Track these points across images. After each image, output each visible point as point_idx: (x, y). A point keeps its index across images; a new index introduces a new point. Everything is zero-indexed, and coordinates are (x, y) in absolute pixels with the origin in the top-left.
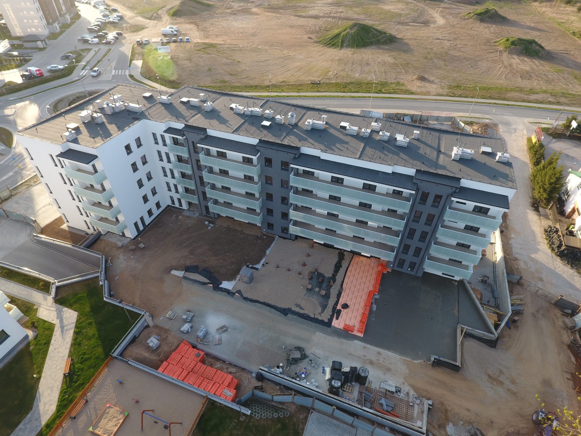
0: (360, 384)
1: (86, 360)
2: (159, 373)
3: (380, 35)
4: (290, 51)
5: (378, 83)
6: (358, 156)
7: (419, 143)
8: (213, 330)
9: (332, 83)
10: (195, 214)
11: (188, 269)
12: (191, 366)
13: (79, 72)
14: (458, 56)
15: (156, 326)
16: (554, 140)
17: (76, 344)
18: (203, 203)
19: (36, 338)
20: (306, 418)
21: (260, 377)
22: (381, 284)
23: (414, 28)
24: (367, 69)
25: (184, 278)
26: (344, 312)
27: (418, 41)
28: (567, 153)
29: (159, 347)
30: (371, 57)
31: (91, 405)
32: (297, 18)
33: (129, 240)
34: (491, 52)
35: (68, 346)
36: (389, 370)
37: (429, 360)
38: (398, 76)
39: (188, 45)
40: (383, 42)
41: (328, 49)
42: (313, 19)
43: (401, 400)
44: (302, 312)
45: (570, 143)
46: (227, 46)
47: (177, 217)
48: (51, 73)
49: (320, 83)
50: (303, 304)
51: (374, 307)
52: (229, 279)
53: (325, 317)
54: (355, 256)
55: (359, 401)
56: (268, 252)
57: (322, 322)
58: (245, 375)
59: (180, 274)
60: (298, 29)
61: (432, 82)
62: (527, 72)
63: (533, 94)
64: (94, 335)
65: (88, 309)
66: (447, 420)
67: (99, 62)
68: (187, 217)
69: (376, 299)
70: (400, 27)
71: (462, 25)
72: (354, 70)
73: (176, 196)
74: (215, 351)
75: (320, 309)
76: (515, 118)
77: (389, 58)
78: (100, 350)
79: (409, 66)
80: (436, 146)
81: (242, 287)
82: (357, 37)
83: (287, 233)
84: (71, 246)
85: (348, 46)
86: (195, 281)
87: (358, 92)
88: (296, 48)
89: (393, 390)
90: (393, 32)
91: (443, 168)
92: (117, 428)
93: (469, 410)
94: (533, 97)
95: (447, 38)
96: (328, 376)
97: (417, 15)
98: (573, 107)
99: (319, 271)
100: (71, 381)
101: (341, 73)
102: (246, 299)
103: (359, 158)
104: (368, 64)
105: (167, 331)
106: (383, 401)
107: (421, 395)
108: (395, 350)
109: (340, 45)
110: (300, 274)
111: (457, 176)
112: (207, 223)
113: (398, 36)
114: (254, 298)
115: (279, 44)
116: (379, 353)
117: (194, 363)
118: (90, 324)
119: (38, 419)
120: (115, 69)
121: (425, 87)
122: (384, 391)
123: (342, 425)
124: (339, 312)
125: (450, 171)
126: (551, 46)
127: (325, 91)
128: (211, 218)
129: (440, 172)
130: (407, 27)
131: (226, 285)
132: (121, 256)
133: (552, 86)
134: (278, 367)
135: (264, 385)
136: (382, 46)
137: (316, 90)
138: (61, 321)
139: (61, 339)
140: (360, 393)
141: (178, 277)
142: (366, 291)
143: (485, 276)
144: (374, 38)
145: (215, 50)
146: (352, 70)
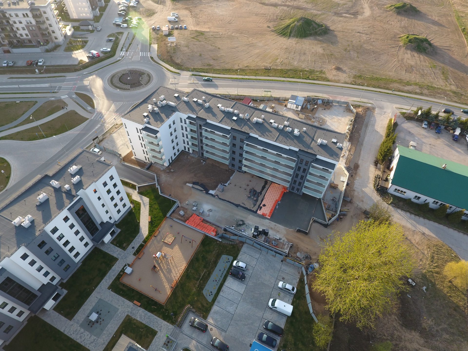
0: (266, 236)
1: (156, 217)
2: (186, 224)
3: (318, 28)
4: (253, 38)
5: (308, 71)
6: (275, 140)
7: (305, 134)
8: (206, 211)
9: (278, 69)
10: (196, 156)
11: (194, 183)
12: (198, 223)
13: (120, 54)
14: (369, 49)
15: (182, 207)
16: (406, 121)
17: (151, 211)
18: (201, 151)
19: (134, 207)
20: (242, 246)
21: (225, 230)
22: (282, 197)
23: (345, 19)
24: (303, 58)
25: (192, 187)
26: (263, 208)
27: (344, 33)
28: (410, 131)
29: (184, 215)
30: (308, 47)
31: (161, 233)
32: (261, 5)
33: (165, 167)
34: (393, 47)
35: (148, 211)
36: (278, 232)
37: (296, 229)
38: (323, 66)
39: (186, 33)
40: (319, 34)
41: (280, 38)
42: (273, 7)
43: (281, 243)
44: (244, 206)
45: (416, 124)
46: (211, 34)
47: (187, 157)
48: (104, 54)
49: (270, 69)
50: (245, 203)
51: (277, 207)
52: (213, 190)
53: (255, 209)
54: (273, 183)
55: (264, 241)
56: (231, 178)
57: (253, 211)
58: (219, 229)
59: (191, 185)
60: (261, 17)
61: (344, 72)
62: (412, 66)
63: (408, 85)
64: (157, 208)
65: (153, 197)
66: (298, 251)
67: (130, 44)
68: (192, 157)
69: (279, 203)
70: (335, 18)
71: (382, 17)
72: (294, 58)
73: (187, 147)
74: (207, 219)
75: (253, 206)
76: (388, 104)
77: (320, 49)
78: (161, 214)
79: (333, 56)
80: (312, 136)
81: (219, 193)
82: (302, 29)
83: (241, 169)
84: (140, 168)
85: (294, 36)
86: (198, 189)
87: (293, 78)
88: (258, 36)
89: (278, 238)
90: (329, 24)
91: (312, 149)
92: (172, 241)
93: (307, 248)
94: (407, 88)
95: (366, 31)
96: (253, 231)
97: (351, 5)
98: (430, 97)
99: (254, 189)
100: (152, 224)
101: (286, 61)
102: (220, 199)
103: (275, 141)
104: (305, 54)
105: (186, 209)
106: (273, 242)
107: (289, 241)
108: (283, 225)
109: (288, 35)
110: (245, 189)
111: (315, 154)
112: (202, 161)
113: (331, 28)
114: (224, 199)
115: (247, 32)
116: (275, 225)
117: (199, 222)
118: (155, 203)
119: (143, 235)
120: (141, 51)
121: (338, 76)
122: (275, 239)
123: (256, 249)
124: (261, 207)
125: (314, 151)
126: (441, 42)
127: (272, 76)
128: (204, 158)
129: (309, 151)
130: (340, 18)
131: (211, 192)
132: (163, 175)
133: (423, 80)
134: (233, 227)
135: (227, 233)
136: (318, 37)
137: (267, 75)
138: (143, 201)
139: (144, 208)
140: (265, 239)
141: (190, 187)
142: (275, 200)
143: (334, 198)
144: (313, 30)
145: (203, 37)
146: (293, 59)
